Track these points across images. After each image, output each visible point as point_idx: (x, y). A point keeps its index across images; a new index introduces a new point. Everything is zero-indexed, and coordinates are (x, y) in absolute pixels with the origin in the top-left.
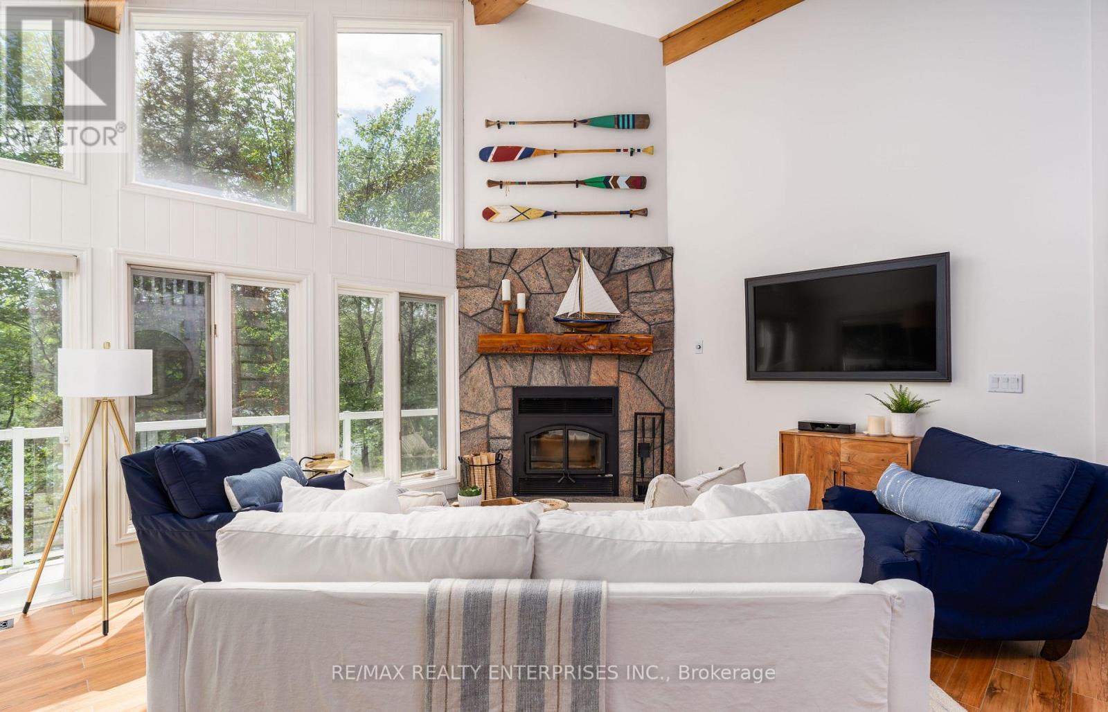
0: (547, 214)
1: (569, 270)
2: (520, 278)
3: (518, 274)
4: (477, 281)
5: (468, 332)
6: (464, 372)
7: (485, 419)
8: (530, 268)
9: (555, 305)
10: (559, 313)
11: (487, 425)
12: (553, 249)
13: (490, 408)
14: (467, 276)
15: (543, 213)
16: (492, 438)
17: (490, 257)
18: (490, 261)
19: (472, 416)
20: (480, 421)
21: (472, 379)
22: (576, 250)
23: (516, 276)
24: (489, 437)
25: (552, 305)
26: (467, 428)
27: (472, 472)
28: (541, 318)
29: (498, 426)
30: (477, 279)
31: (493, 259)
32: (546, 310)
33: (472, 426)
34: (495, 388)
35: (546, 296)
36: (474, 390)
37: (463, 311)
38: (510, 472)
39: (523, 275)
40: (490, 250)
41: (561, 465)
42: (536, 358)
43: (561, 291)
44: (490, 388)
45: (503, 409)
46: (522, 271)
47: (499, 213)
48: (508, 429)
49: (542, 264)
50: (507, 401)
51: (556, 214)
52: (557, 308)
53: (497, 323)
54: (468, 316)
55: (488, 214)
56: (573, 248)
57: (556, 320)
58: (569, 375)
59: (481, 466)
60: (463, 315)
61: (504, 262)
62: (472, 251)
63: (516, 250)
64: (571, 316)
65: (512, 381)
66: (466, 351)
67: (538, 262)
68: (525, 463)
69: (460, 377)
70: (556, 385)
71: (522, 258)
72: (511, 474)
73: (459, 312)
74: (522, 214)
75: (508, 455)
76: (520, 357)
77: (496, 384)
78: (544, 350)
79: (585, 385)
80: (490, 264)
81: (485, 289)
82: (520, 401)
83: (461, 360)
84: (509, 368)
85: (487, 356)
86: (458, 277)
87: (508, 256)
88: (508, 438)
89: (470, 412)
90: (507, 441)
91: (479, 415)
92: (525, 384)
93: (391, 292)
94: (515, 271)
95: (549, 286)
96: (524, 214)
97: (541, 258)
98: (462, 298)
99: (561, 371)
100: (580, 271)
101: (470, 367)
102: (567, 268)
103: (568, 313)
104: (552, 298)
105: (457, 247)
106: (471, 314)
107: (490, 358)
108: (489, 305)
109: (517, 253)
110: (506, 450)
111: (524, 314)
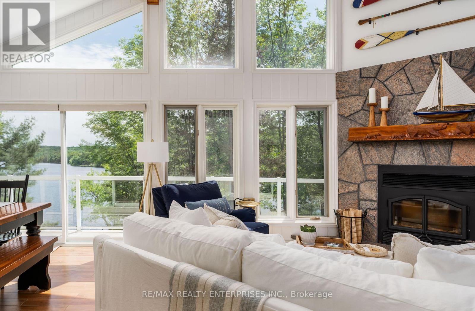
0: (409, 33)
1: (429, 73)
2: (385, 85)
3: (383, 83)
4: (350, 92)
5: (344, 128)
6: (341, 155)
7: (356, 186)
8: (393, 77)
9: (415, 102)
10: (419, 108)
11: (358, 191)
12: (414, 59)
13: (359, 179)
14: (344, 90)
15: (405, 33)
16: (362, 200)
17: (361, 74)
18: (360, 77)
19: (347, 184)
20: (353, 188)
21: (347, 159)
22: (437, 56)
23: (381, 85)
24: (359, 199)
25: (412, 103)
26: (343, 191)
27: (342, 221)
28: (403, 114)
29: (366, 192)
30: (350, 91)
31: (363, 75)
32: (408, 107)
33: (347, 191)
34: (364, 166)
35: (407, 96)
36: (348, 166)
37: (340, 113)
38: (376, 225)
39: (387, 83)
40: (361, 69)
41: (420, 226)
42: (398, 144)
43: (421, 91)
44: (360, 166)
45: (370, 180)
46: (386, 80)
47: (367, 42)
48: (374, 195)
49: (404, 72)
50: (374, 174)
51: (417, 32)
52: (417, 105)
53: (366, 120)
54: (345, 117)
55: (359, 44)
56: (434, 55)
57: (416, 114)
58: (429, 157)
59: (349, 217)
60: (341, 116)
61: (372, 76)
62: (347, 72)
63: (381, 66)
64: (431, 109)
65: (377, 161)
66: (343, 140)
67: (400, 72)
68: (388, 221)
69: (339, 158)
70: (416, 164)
71: (386, 70)
72: (376, 227)
73: (338, 114)
74: (387, 38)
75: (373, 214)
76: (384, 143)
77: (365, 163)
78: (402, 137)
79: (445, 164)
80: (360, 79)
81: (356, 97)
82: (384, 175)
83: (339, 147)
84: (375, 152)
85: (358, 143)
86: (337, 91)
87: (374, 71)
88: (374, 201)
89: (345, 181)
90: (373, 203)
91: (352, 183)
92: (388, 163)
93: (291, 106)
94: (380, 81)
95: (410, 88)
96: (389, 38)
97: (403, 68)
98: (340, 105)
99: (421, 153)
100: (440, 72)
101: (345, 151)
102: (427, 72)
103: (427, 108)
104: (413, 97)
105: (336, 71)
106: (346, 115)
107: (360, 145)
108: (360, 108)
109: (383, 67)
110: (373, 210)
111: (387, 111)
